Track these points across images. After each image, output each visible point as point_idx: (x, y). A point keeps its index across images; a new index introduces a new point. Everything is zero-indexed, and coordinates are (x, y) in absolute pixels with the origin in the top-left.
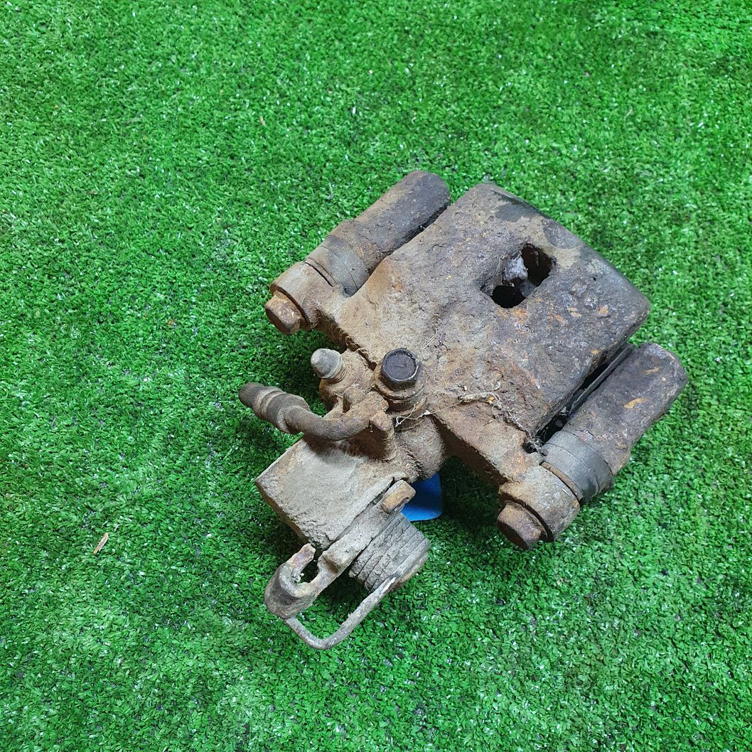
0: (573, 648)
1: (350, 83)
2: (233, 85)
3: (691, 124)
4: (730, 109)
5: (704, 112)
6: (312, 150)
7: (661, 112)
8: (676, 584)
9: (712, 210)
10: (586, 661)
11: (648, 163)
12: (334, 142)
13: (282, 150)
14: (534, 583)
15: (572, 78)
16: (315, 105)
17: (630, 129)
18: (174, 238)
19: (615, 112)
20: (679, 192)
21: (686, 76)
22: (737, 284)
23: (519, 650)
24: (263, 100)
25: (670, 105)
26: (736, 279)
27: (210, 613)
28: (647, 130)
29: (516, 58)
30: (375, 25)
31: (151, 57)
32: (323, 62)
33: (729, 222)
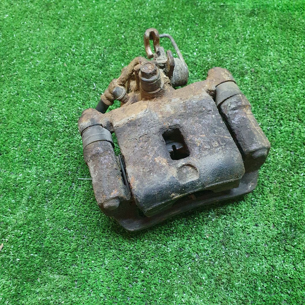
0: (217, 267)
1: (100, 45)
2: (54, 54)
3: (243, 36)
4: (258, 28)
5: (248, 31)
6: (86, 72)
7: (229, 34)
8: (263, 230)
9: (257, 68)
10: (224, 272)
11: (226, 54)
12: (95, 68)
13: (74, 74)
14: (196, 238)
15: (191, 27)
16: (87, 56)
17: (217, 42)
18: (30, 115)
19: (210, 37)
20: (241, 63)
21: (238, 19)
22: (272, 96)
23: (192, 271)
24: (65, 58)
25: (233, 31)
26: (271, 94)
27: (49, 273)
28: (224, 42)
29: (167, 24)
30: (109, 23)
31: (21, 50)
32: (89, 39)
33: (265, 71)
